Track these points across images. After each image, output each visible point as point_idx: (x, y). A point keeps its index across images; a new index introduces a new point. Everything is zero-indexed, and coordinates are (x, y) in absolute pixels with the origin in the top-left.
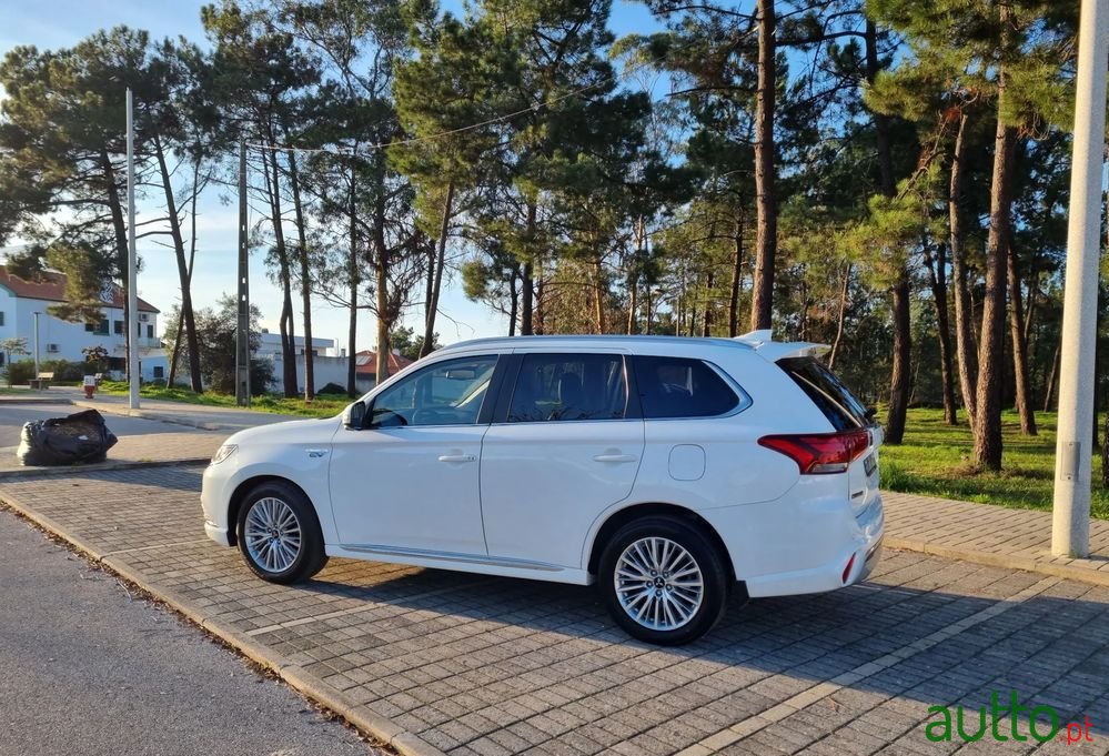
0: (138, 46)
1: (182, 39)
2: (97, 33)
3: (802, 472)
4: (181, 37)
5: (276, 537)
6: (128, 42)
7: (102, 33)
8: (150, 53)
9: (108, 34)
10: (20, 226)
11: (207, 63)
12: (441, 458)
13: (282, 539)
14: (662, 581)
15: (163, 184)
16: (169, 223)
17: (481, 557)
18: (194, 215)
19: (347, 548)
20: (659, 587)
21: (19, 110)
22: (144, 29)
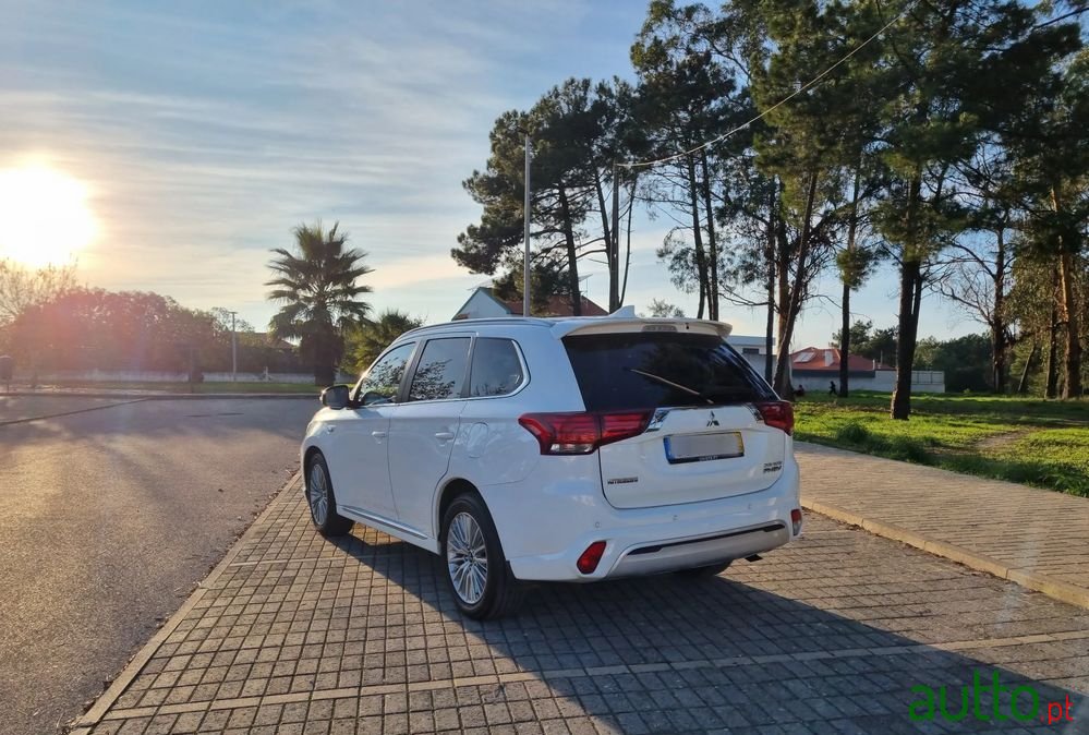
0: (582, 93)
1: (616, 79)
2: (552, 89)
4: (615, 77)
6: (574, 91)
7: (556, 89)
8: (592, 96)
9: (561, 89)
10: (503, 258)
11: (633, 95)
15: (599, 209)
16: (603, 242)
18: (629, 232)
21: (498, 165)
22: (587, 78)
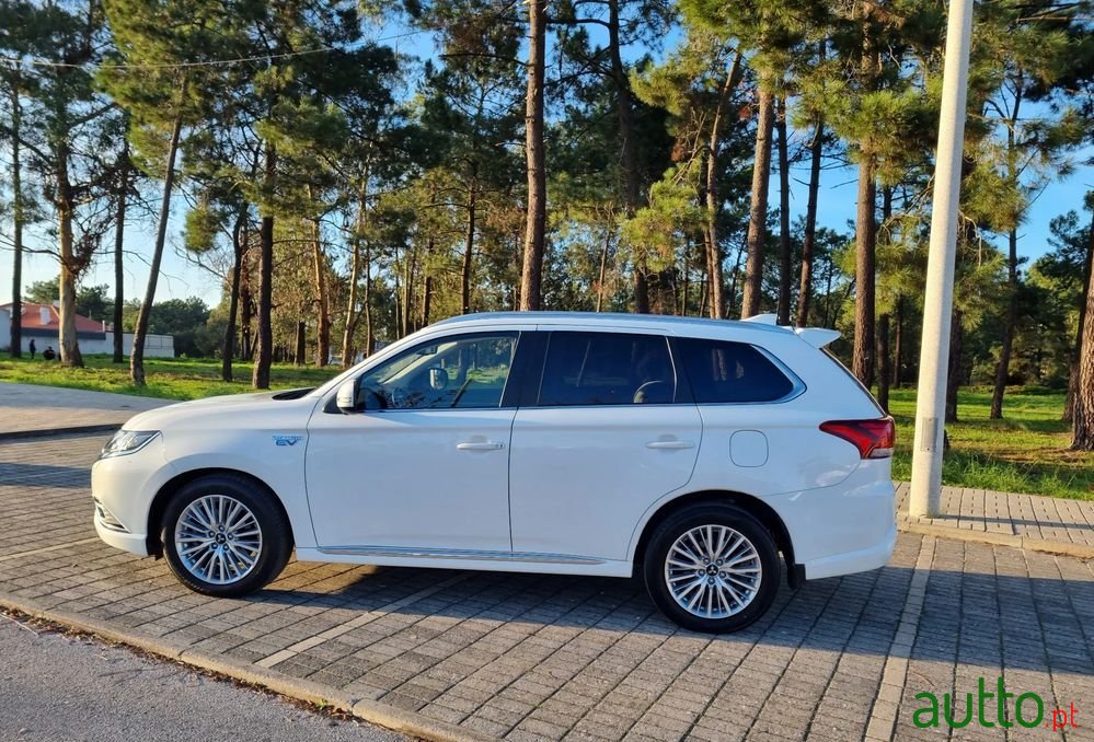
3: (863, 457)
5: (222, 542)
12: (459, 446)
13: (232, 545)
14: (716, 569)
17: (504, 554)
19: (328, 550)
20: (712, 574)
